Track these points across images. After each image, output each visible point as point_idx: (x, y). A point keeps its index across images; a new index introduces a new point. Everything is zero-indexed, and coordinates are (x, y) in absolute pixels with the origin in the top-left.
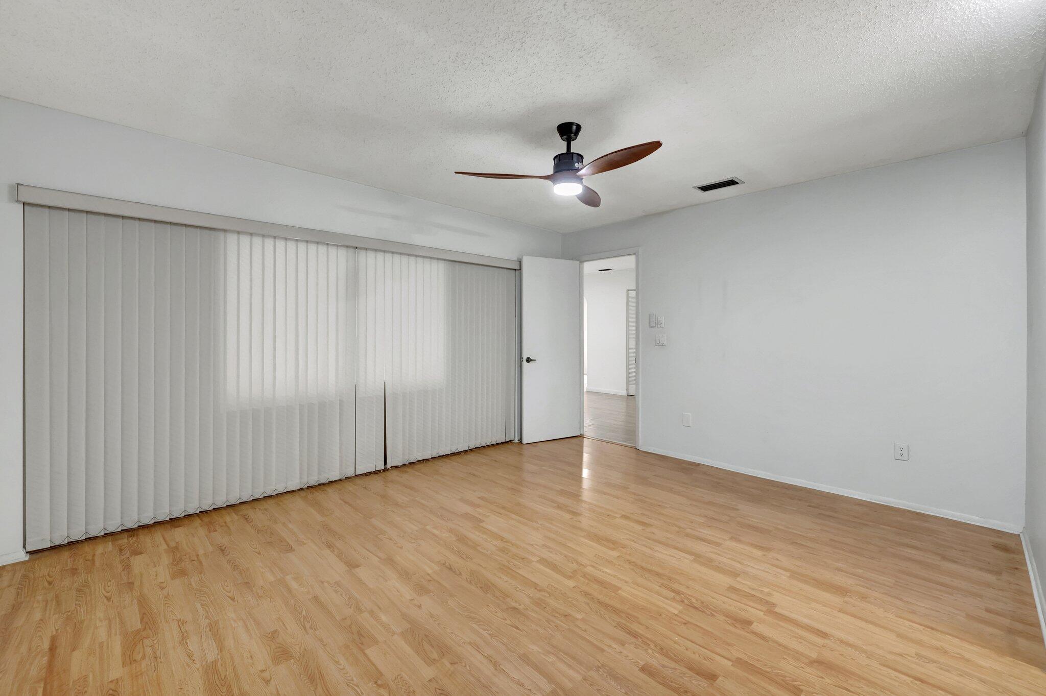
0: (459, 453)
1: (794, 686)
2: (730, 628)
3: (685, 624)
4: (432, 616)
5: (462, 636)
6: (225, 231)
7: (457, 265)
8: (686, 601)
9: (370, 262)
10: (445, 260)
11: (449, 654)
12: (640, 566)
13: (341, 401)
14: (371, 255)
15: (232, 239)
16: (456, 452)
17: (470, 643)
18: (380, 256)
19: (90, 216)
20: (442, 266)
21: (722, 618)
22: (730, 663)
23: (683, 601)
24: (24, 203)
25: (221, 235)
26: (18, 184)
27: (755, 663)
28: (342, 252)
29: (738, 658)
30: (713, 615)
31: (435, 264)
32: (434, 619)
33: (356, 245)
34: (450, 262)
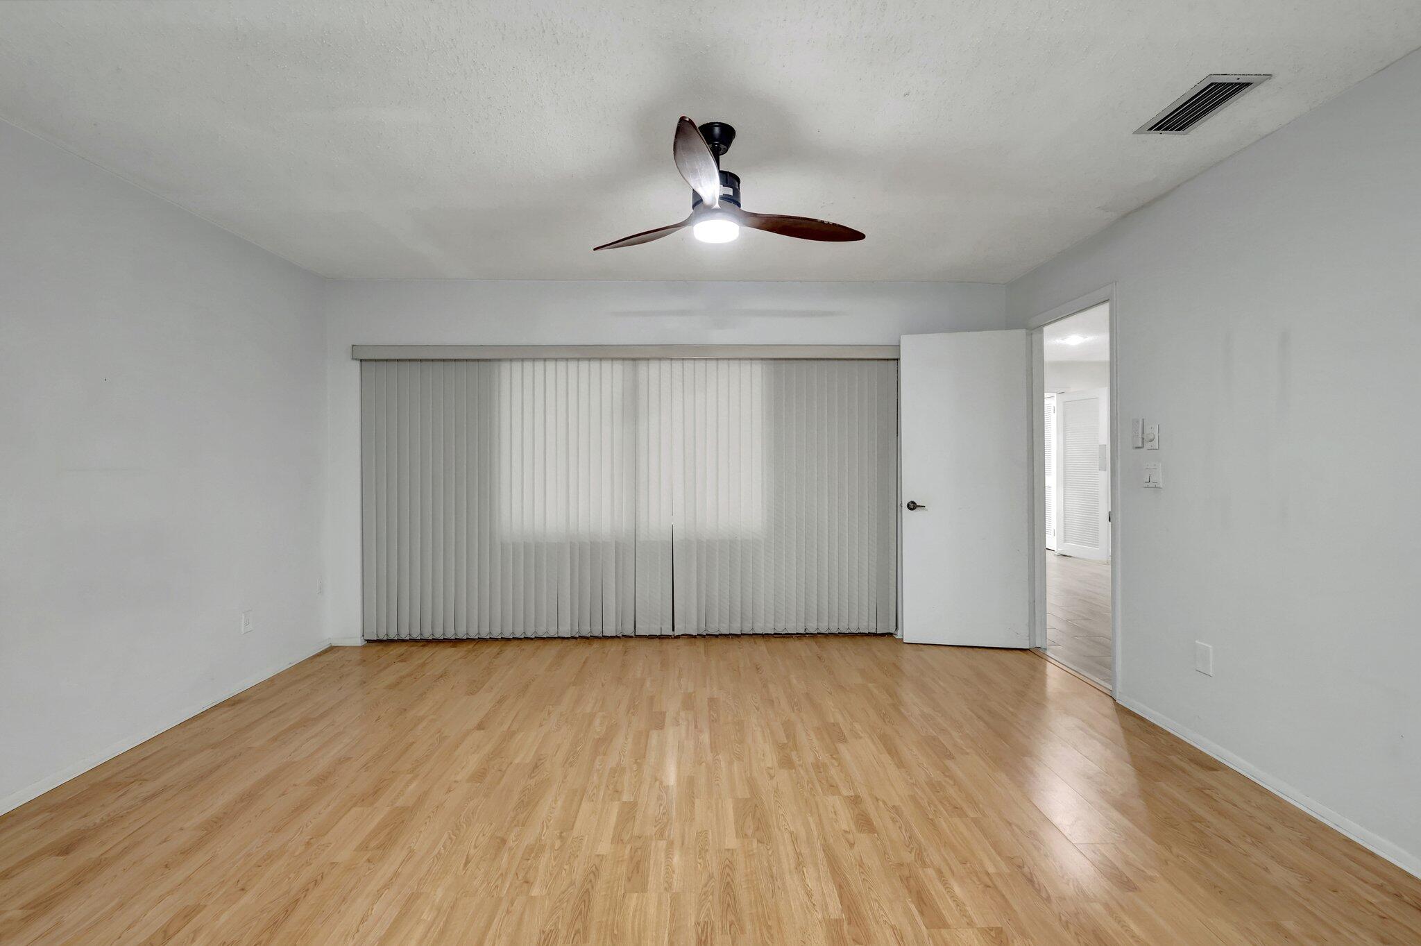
0: (788, 636)
4: (861, 865)
5: (887, 911)
6: (499, 360)
7: (784, 365)
9: (652, 372)
10: (762, 359)
11: (858, 926)
13: (617, 544)
14: (654, 366)
15: (505, 367)
16: (783, 633)
17: (893, 928)
18: (665, 365)
19: (400, 363)
20: (758, 368)
24: (361, 360)
25: (496, 364)
26: (353, 346)
28: (618, 366)
31: (746, 366)
32: (861, 870)
33: (633, 356)
34: (771, 361)
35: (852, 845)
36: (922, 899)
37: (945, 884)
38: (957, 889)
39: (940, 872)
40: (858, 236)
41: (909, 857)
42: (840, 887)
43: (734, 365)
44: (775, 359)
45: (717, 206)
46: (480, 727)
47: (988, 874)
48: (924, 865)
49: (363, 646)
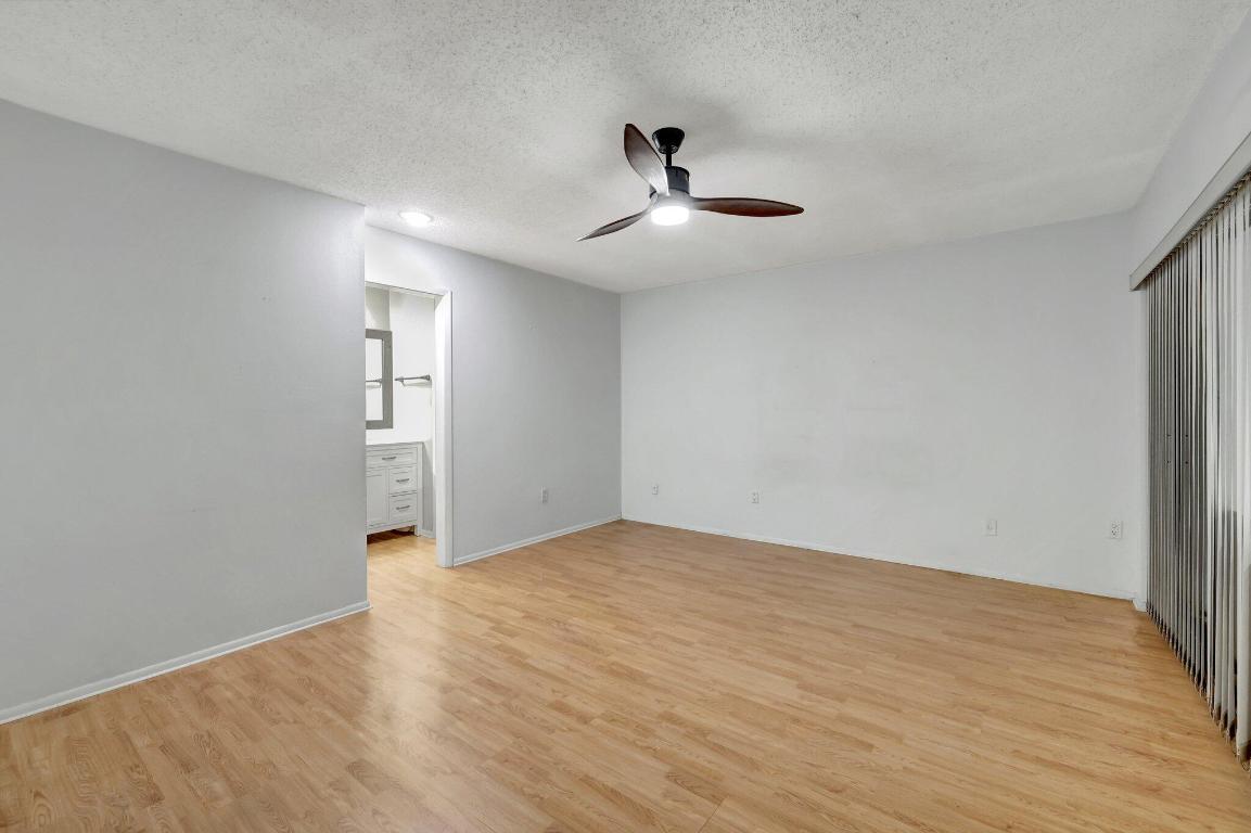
35: (554, 691)
36: (493, 686)
37: (484, 699)
38: (476, 701)
39: (491, 704)
41: (515, 703)
42: (537, 670)
45: (668, 194)
47: (460, 719)
48: (503, 704)
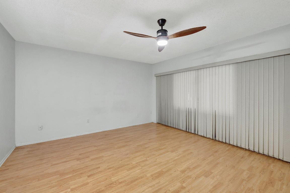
1: (73, 190)
2: (98, 188)
3: (106, 179)
8: (115, 183)
10: (233, 64)
12: (139, 179)
19: (160, 76)
21: (103, 189)
22: (89, 182)
23: (115, 182)
24: (156, 77)
25: (173, 74)
27: (84, 187)
29: (89, 184)
30: (106, 187)
33: (197, 69)
34: (236, 64)
40: (204, 28)
43: (224, 67)
44: (237, 63)
46: (149, 140)
49: (156, 123)
